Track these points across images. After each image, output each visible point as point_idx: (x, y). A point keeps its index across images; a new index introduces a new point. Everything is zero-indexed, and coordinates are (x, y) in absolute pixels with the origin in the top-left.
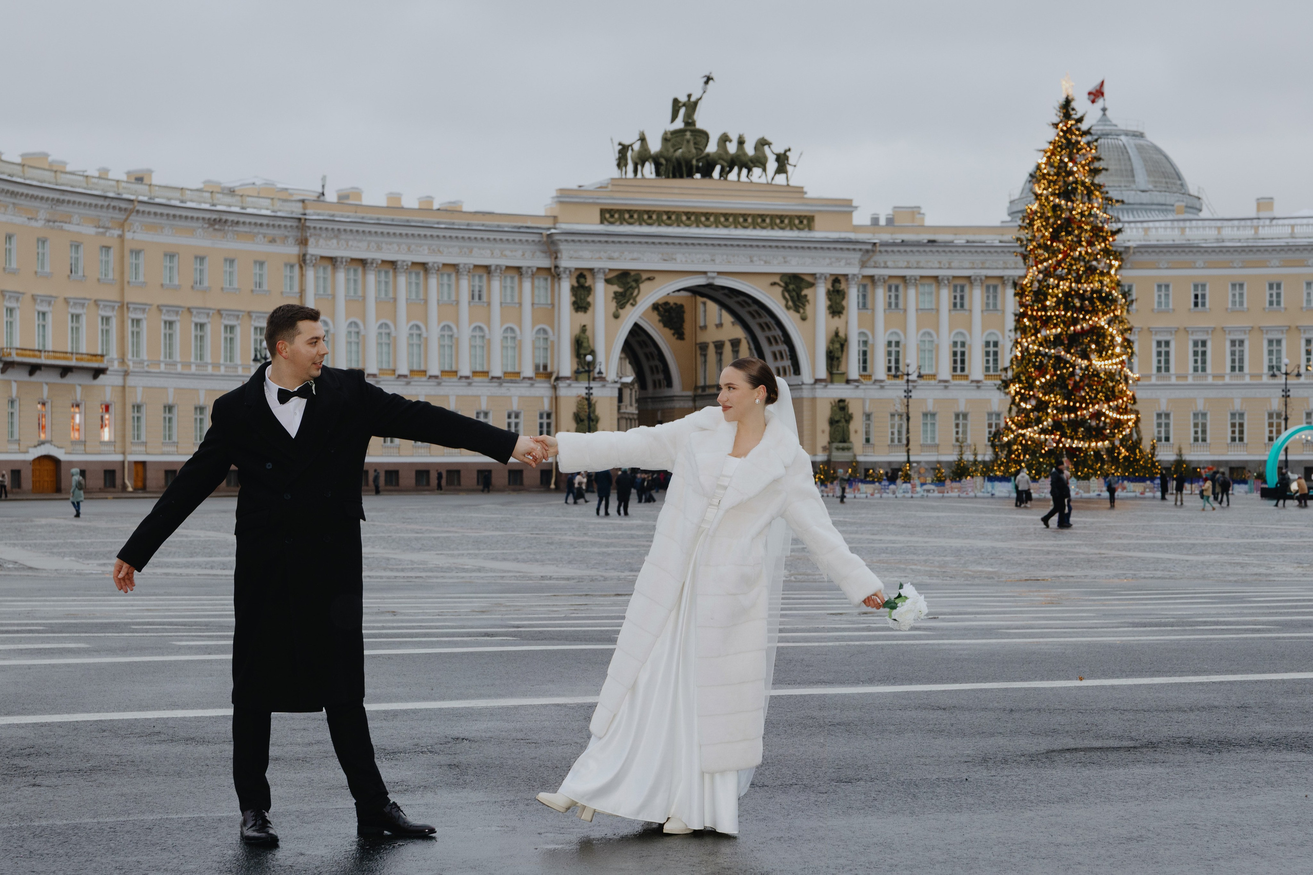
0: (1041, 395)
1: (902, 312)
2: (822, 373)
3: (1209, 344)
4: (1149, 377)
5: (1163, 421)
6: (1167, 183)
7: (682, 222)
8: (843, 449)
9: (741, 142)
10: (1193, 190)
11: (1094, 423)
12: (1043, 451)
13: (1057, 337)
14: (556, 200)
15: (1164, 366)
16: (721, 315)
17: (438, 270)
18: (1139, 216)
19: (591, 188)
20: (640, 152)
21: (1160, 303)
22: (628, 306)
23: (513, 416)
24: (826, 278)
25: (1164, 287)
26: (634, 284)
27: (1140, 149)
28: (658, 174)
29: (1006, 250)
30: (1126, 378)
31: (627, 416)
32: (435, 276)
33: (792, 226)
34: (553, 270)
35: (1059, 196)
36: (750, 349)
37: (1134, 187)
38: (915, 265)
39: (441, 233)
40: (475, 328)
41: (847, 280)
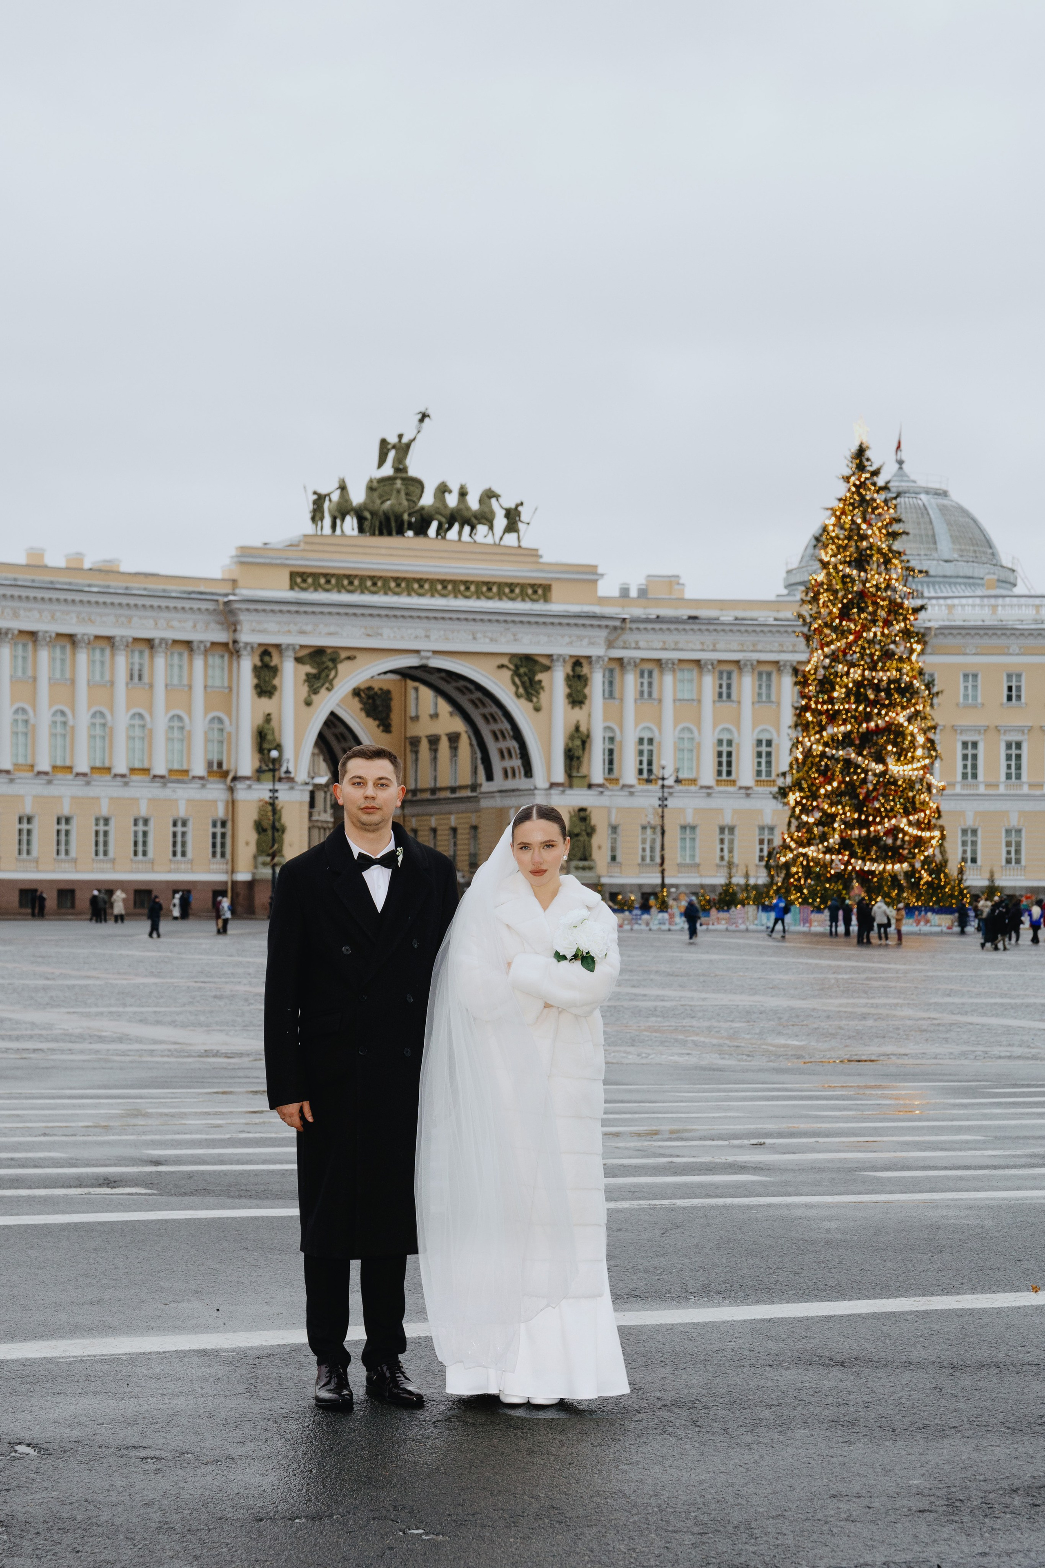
0: (826, 807)
1: (656, 703)
2: (559, 776)
3: (1025, 746)
4: (953, 785)
5: (969, 838)
6: (975, 551)
7: (390, 589)
8: (584, 868)
9: (463, 494)
10: (1006, 561)
11: (890, 841)
12: (828, 875)
13: (847, 735)
14: (236, 559)
15: (971, 772)
16: (436, 704)
17: (89, 643)
18: (942, 591)
19: (280, 546)
20: (339, 504)
21: (966, 696)
22: (323, 691)
23: (179, 823)
24: (564, 661)
25: (971, 676)
26: (330, 664)
27: (943, 509)
28: (361, 530)
29: (782, 629)
30: (929, 787)
31: (319, 824)
32: (85, 650)
33: (524, 596)
34: (231, 645)
35: (849, 564)
36: (471, 745)
37: (935, 555)
38: (673, 646)
39: (93, 598)
40: (134, 715)
41: (590, 663)
